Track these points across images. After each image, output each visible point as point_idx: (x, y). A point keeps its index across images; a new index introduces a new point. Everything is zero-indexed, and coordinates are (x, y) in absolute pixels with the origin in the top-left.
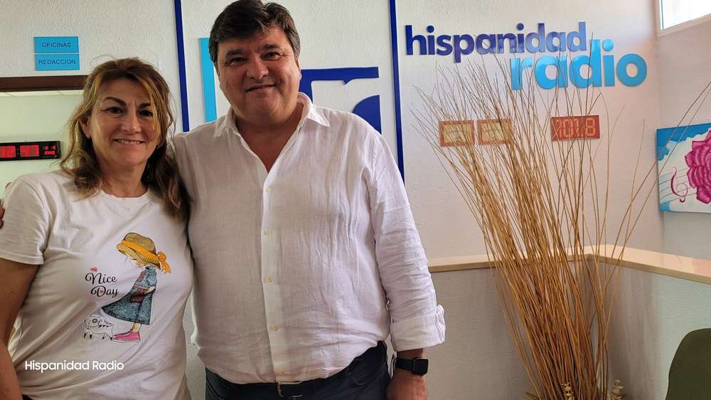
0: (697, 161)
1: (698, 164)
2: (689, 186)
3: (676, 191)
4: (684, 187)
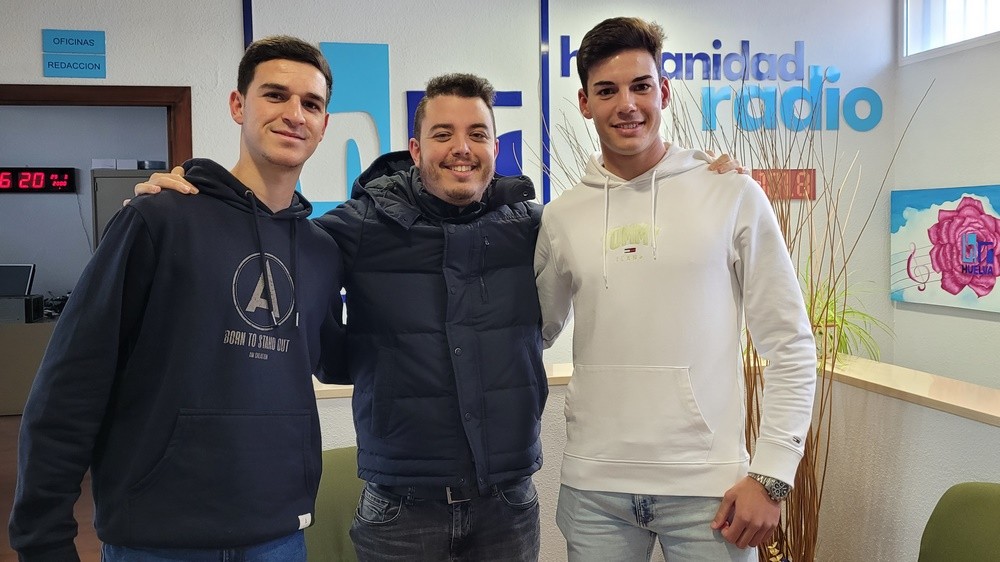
0: (944, 236)
1: (946, 241)
2: (931, 270)
3: (913, 275)
4: (924, 271)
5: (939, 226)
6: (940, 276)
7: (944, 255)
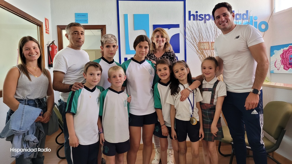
1: (285, 57)
2: (281, 65)
3: (276, 66)
4: (279, 65)
5: (283, 54)
6: (283, 66)
7: (284, 61)
